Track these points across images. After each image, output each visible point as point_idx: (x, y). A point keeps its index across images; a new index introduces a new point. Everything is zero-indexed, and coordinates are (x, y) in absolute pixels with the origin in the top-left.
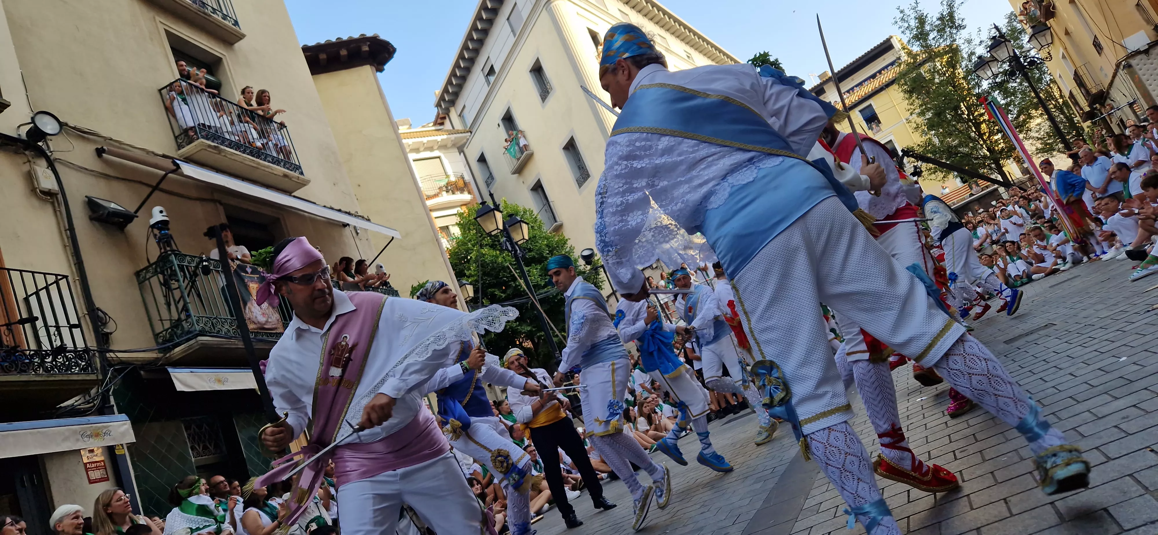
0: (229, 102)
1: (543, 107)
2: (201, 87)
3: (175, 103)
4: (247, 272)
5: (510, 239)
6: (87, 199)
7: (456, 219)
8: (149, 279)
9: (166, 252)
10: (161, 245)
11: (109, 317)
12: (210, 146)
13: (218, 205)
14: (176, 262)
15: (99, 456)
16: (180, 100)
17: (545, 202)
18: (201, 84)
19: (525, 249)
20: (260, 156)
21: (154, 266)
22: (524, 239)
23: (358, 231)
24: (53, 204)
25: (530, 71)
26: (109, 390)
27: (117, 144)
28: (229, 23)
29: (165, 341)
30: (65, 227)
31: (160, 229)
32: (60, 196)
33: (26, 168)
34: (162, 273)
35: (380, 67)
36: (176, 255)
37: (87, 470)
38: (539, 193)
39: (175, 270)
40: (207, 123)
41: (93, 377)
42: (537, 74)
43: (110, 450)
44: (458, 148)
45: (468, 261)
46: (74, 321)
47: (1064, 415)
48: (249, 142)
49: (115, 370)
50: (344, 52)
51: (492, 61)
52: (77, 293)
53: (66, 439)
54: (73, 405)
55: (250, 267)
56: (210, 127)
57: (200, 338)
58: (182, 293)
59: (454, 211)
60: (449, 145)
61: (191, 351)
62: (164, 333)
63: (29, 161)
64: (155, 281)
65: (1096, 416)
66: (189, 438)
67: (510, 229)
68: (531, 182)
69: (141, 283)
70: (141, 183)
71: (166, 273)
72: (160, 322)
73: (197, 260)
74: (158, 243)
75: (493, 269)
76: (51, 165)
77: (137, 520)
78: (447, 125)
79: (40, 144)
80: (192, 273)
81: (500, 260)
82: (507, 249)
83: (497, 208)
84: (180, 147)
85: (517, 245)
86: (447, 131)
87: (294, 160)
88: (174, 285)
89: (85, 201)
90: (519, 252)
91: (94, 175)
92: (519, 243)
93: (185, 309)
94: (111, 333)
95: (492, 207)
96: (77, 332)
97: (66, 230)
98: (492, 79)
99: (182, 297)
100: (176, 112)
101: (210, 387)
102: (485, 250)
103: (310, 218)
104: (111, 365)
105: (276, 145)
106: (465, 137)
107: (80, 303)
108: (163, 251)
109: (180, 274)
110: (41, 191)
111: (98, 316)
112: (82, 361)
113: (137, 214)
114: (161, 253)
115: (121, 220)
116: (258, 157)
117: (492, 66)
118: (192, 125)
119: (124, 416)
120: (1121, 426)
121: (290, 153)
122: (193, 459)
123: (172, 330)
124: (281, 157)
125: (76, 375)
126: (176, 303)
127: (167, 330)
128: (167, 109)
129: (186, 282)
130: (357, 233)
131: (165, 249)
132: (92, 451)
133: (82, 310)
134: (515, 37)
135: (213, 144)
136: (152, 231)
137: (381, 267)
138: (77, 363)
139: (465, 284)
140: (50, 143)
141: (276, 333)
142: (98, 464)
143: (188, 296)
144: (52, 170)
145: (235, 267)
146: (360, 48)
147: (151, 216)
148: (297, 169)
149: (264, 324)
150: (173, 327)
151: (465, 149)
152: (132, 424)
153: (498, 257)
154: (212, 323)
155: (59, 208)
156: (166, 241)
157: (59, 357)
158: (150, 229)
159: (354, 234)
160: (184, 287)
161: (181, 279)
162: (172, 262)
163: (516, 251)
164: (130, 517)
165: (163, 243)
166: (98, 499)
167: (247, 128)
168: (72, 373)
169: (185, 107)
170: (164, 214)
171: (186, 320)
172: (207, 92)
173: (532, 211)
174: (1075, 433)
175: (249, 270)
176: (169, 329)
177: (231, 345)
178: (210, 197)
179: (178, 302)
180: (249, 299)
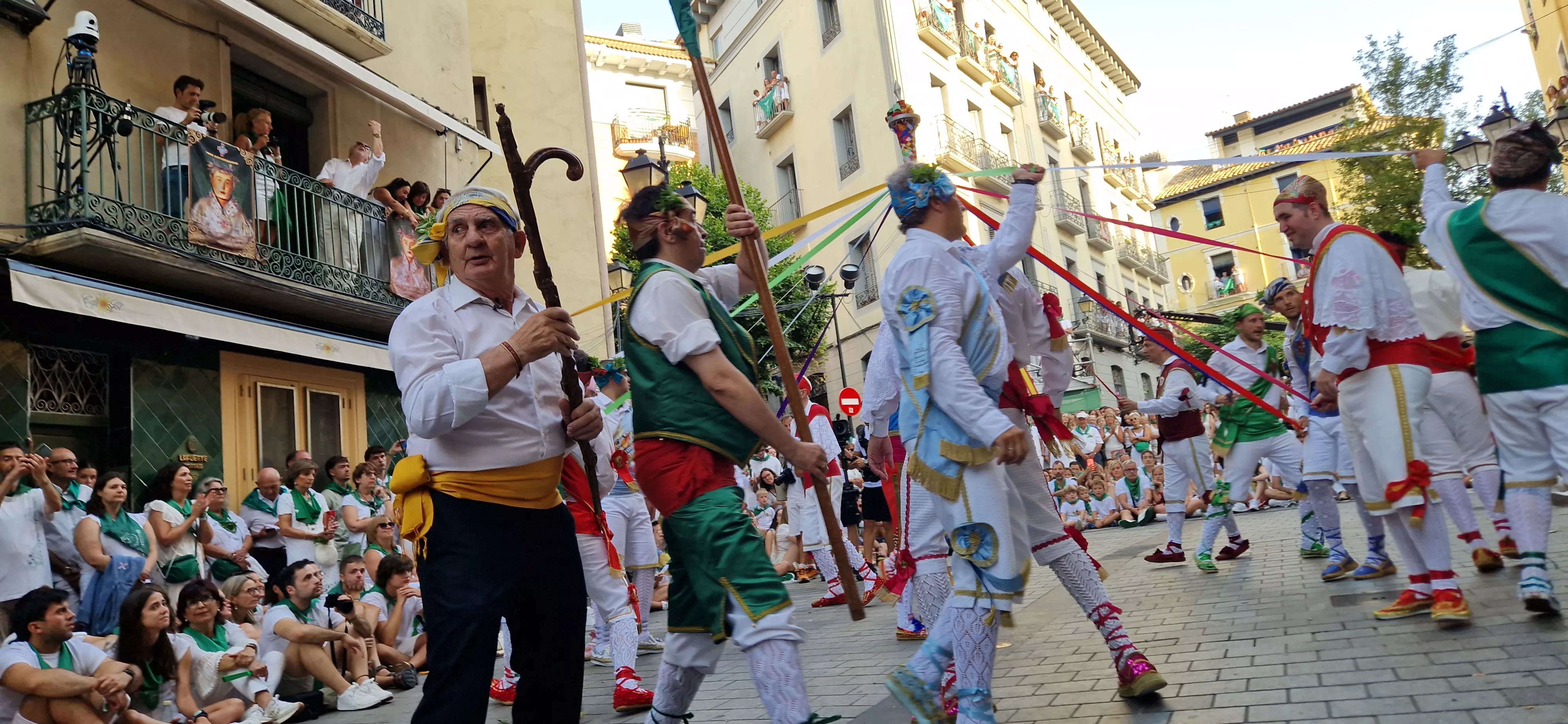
1: (823, 53)
4: (218, 154)
8: (42, 119)
9: (77, 84)
10: (74, 72)
13: (222, 43)
14: (86, 104)
17: (792, 187)
21: (53, 102)
23: (460, 148)
29: (38, 222)
31: (80, 47)
34: (64, 115)
36: (88, 92)
38: (787, 174)
39: (83, 116)
42: (826, 3)
55: (227, 147)
57: (85, 230)
58: (82, 153)
61: (71, 246)
62: (41, 208)
64: (49, 125)
68: (781, 156)
69: (29, 122)
71: (67, 117)
72: (40, 189)
73: (120, 108)
74: (71, 68)
80: (105, 127)
88: (75, 138)
93: (80, 180)
99: (82, 159)
101: (81, 310)
103: (382, 106)
108: (73, 81)
109: (86, 123)
113: (49, 13)
114: (71, 84)
115: (23, 16)
122: (30, 411)
123: (53, 206)
126: (70, 169)
127: (45, 205)
130: (457, 150)
131: (77, 79)
136: (68, 46)
139: (621, 268)
141: (240, 257)
145: (197, 140)
147: (72, 23)
149: (220, 238)
150: (57, 202)
154: (123, 213)
156: (84, 69)
158: (65, 43)
159: (451, 150)
160: (88, 146)
161: (86, 132)
165: (77, 70)
170: (95, 26)
171: (76, 196)
173: (759, 194)
175: (222, 150)
176: (49, 203)
177: (145, 254)
178: (211, 28)
179: (73, 168)
180: (206, 195)
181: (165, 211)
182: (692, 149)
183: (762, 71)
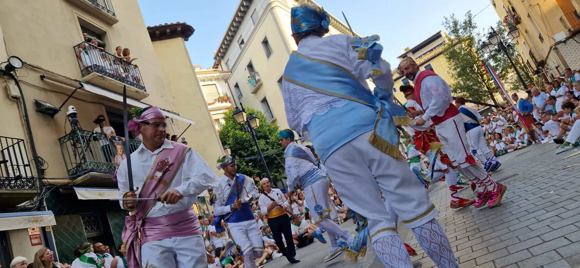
0: (109, 54)
1: (268, 61)
2: (95, 46)
3: (82, 54)
4: (116, 140)
5: (249, 126)
6: (35, 101)
7: (223, 116)
8: (66, 142)
9: (75, 129)
10: (72, 125)
11: (45, 161)
12: (99, 76)
13: (102, 105)
14: (80, 134)
15: (38, 232)
16: (84, 52)
17: (268, 108)
18: (95, 45)
19: (258, 131)
20: (124, 82)
21: (68, 136)
22: (257, 126)
23: (173, 121)
24: (17, 103)
25: (262, 43)
26: (43, 198)
27: (51, 74)
28: (110, 15)
29: (73, 174)
30: (23, 115)
31: (72, 117)
32: (21, 99)
33: (4, 84)
34: (73, 139)
35: (186, 38)
36: (80, 130)
37: (31, 239)
38: (264, 104)
39: (79, 138)
40: (98, 64)
41: (35, 192)
42: (265, 44)
43: (43, 229)
44: (225, 80)
45: (228, 137)
46: (26, 163)
47: (522, 219)
48: (119, 74)
49: (47, 188)
50: (168, 31)
51: (243, 37)
52: (28, 148)
53: (21, 223)
54: (25, 205)
55: (118, 137)
56: (99, 66)
57: (91, 173)
58: (82, 149)
59: (222, 111)
60: (220, 78)
61: (86, 179)
63: (6, 81)
64: (69, 144)
65: (538, 220)
66: (84, 224)
67: (250, 121)
68: (262, 98)
69: (61, 144)
70: (62, 93)
71: (74, 139)
72: (71, 164)
73: (91, 133)
74: (71, 124)
75: (241, 141)
76: (17, 83)
77: (56, 265)
78: (220, 68)
79: (12, 72)
80: (88, 140)
81: (244, 136)
82: (248, 131)
83: (244, 110)
84: (83, 76)
85: (253, 129)
86: (220, 71)
87: (141, 84)
88: (79, 145)
89: (33, 103)
90: (254, 132)
91: (40, 89)
92: (254, 128)
93: (84, 158)
94: (45, 169)
95: (241, 110)
96: (27, 168)
97: (23, 117)
98: (243, 46)
99: (82, 152)
100: (82, 58)
101: (96, 198)
102: (237, 131)
104: (44, 186)
105: (132, 76)
106: (229, 74)
107: (30, 153)
108: (73, 128)
109: (82, 140)
110: (11, 97)
111: (39, 160)
112: (30, 183)
113: (61, 109)
114: (72, 129)
115: (52, 112)
116: (123, 82)
117: (243, 40)
118: (90, 65)
119: (50, 212)
120: (550, 226)
121: (140, 80)
122: (86, 234)
123: (77, 168)
124: (135, 82)
125: (27, 190)
126: (79, 155)
128: (77, 56)
129: (85, 144)
130: (173, 122)
131: (74, 127)
132: (33, 229)
133: (31, 157)
134: (254, 25)
135: (100, 75)
136: (68, 118)
137: (184, 139)
138: (27, 184)
139: (227, 148)
140: (17, 72)
142: (37, 236)
143: (86, 151)
144: (17, 86)
145: (110, 137)
146: (176, 29)
147: (68, 111)
148: (143, 88)
150: (77, 167)
151: (228, 81)
152: (55, 216)
153: (243, 135)
154: (97, 165)
155: (21, 105)
156: (75, 124)
157: (18, 181)
158: (67, 117)
159: (171, 122)
160: (84, 147)
161: (82, 143)
162: (78, 134)
163: (253, 132)
164: (53, 263)
165: (73, 124)
166: (37, 253)
167: (118, 67)
168: (25, 189)
169: (86, 56)
170: (75, 109)
171: (84, 163)
172: (98, 48)
173: (261, 112)
174: (528, 228)
175: (117, 139)
176: (75, 168)
177: (107, 176)
178: (98, 102)
179: (80, 154)
180: (116, 154)
181: (107, 162)
182: (230, 102)
183: (247, 71)
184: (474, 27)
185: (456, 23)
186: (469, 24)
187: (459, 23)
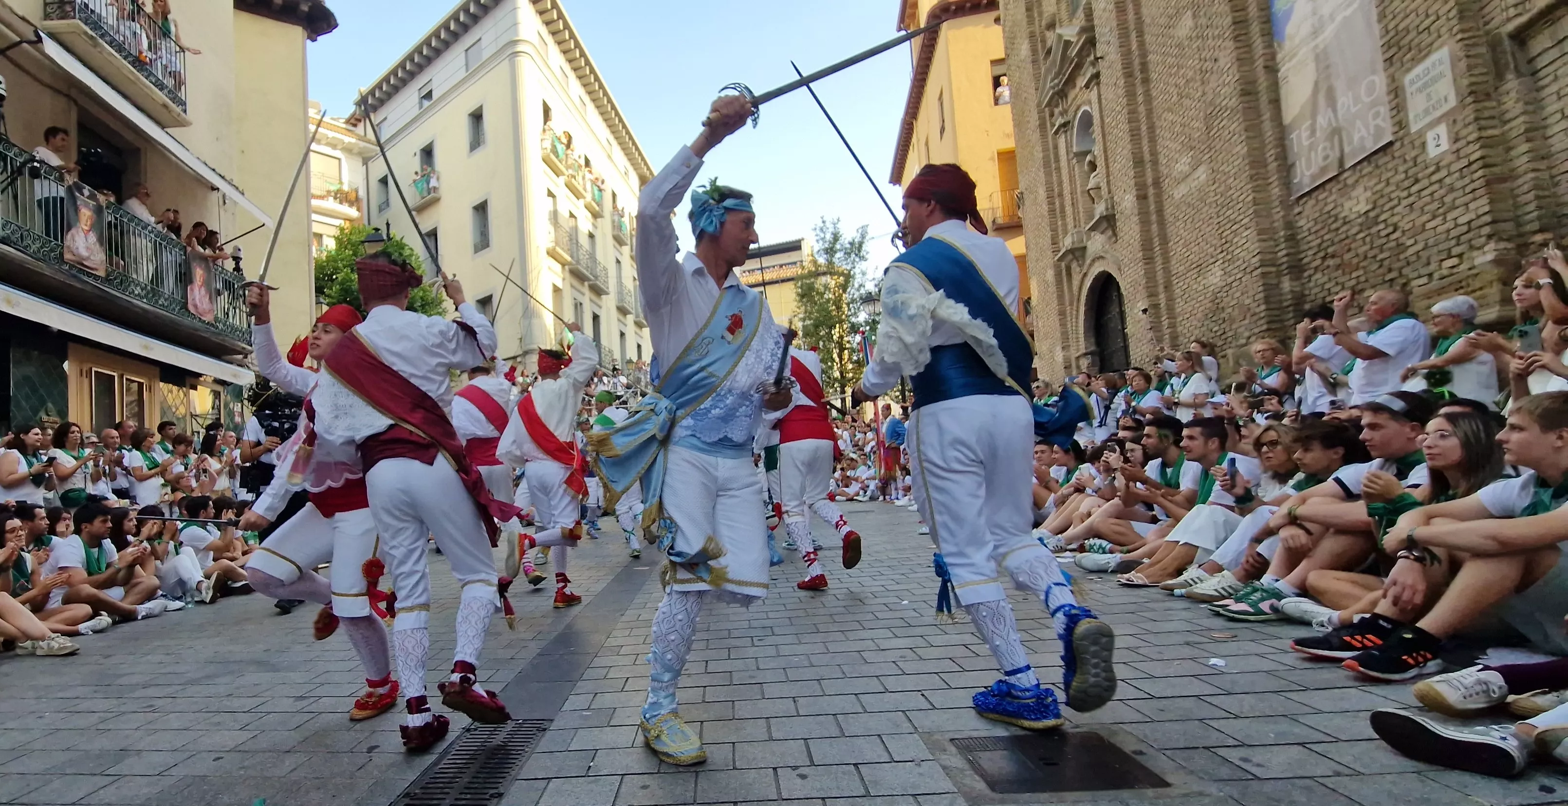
1: (469, 156)
4: (83, 195)
7: (335, 232)
13: (73, 103)
25: (469, 115)
35: (313, 35)
38: (430, 241)
42: (475, 120)
44: (363, 159)
45: (332, 280)
51: (434, 86)
59: (337, 222)
68: (428, 227)
78: (360, 130)
86: (357, 135)
87: (181, 92)
98: (426, 103)
106: (373, 150)
117: (431, 91)
121: (180, 83)
124: (167, 83)
130: (225, 203)
134: (466, 71)
137: (239, 250)
145: (71, 183)
148: (181, 104)
149: (85, 260)
154: (21, 234)
175: (86, 193)
178: (65, 91)
180: (76, 226)
181: (48, 235)
183: (418, 159)
184: (862, 258)
185: (836, 238)
186: (856, 249)
187: (841, 240)
